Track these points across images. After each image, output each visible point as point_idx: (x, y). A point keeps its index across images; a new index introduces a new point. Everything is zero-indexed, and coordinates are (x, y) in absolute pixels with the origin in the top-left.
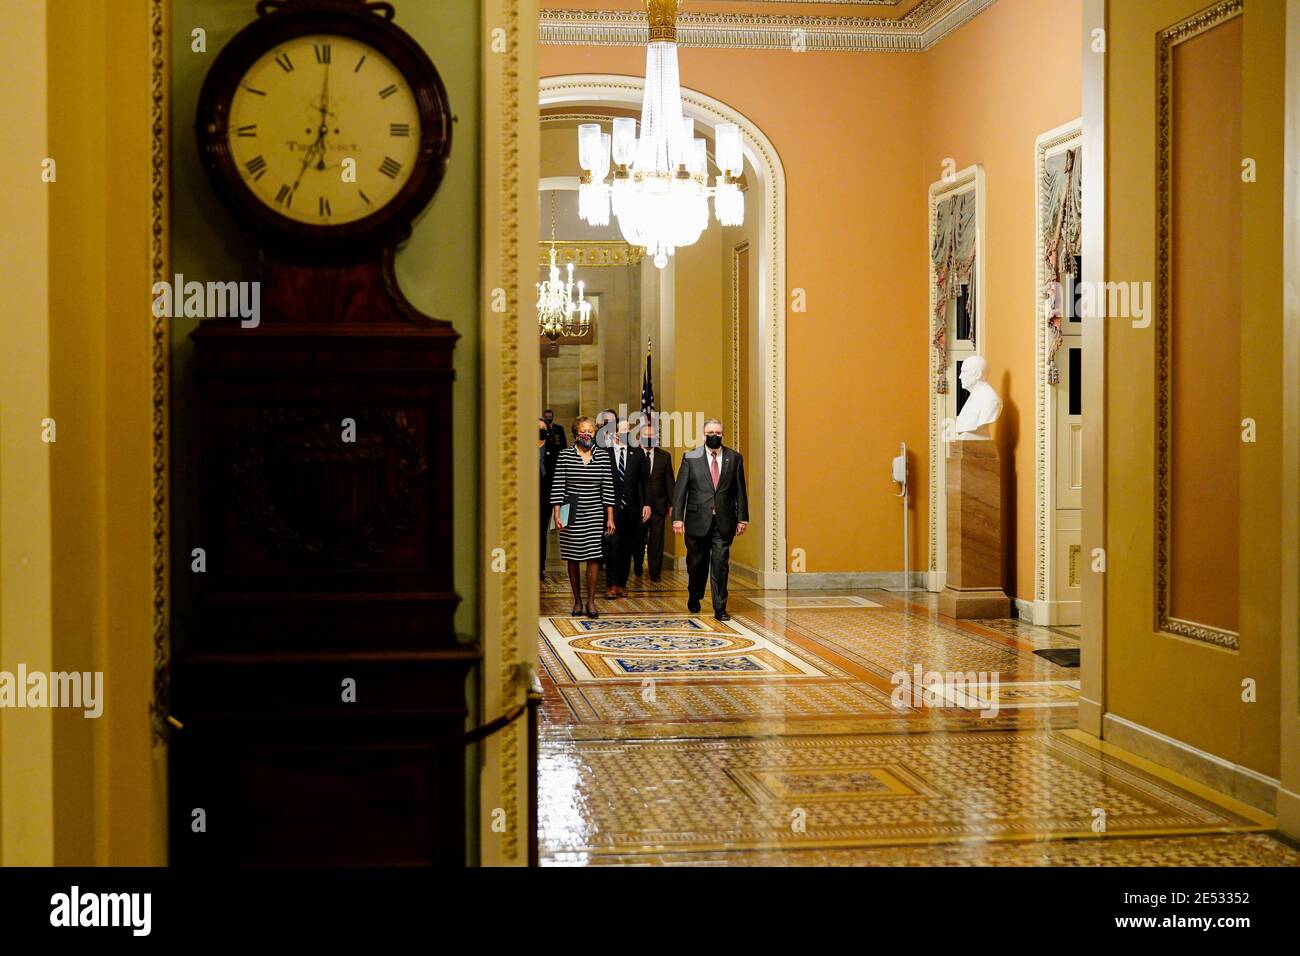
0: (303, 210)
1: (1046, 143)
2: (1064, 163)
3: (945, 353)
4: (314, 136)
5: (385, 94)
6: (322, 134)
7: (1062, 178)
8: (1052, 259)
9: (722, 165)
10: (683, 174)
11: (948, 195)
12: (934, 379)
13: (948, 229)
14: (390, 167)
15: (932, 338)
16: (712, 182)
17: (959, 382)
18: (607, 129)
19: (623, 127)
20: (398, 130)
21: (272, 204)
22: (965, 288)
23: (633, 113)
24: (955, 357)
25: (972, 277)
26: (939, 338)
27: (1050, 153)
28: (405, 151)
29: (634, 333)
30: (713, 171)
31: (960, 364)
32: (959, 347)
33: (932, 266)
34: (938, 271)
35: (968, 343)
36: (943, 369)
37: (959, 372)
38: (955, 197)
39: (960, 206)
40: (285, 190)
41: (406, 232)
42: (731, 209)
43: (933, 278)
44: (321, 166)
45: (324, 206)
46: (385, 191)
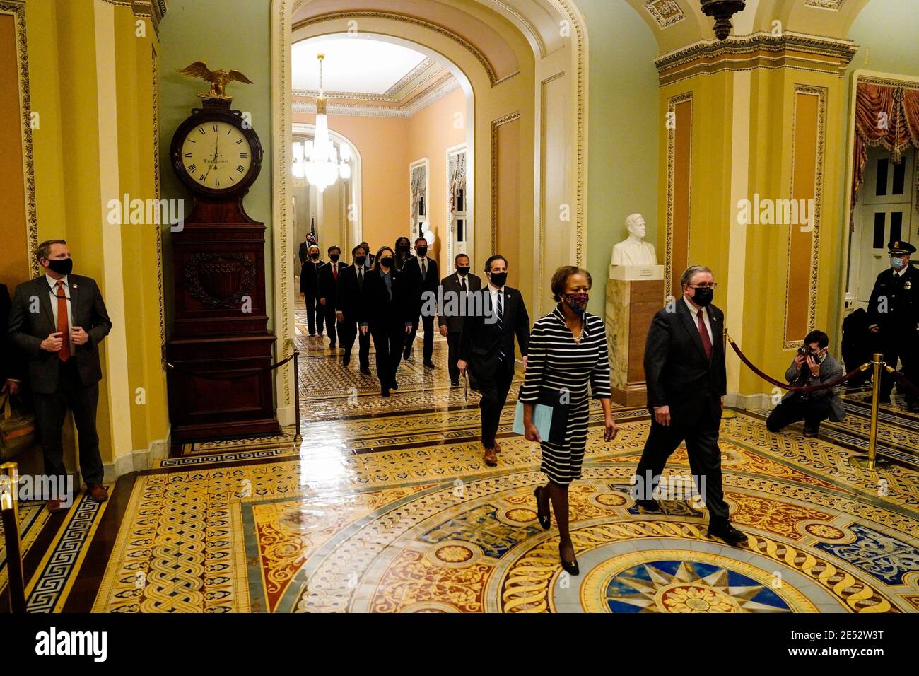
0: (210, 183)
1: (451, 152)
2: (456, 158)
3: (416, 220)
4: (213, 157)
5: (238, 143)
6: (216, 157)
7: (455, 164)
8: (452, 190)
9: (342, 157)
10: (329, 160)
11: (417, 167)
12: (412, 229)
13: (417, 178)
14: (240, 169)
15: (411, 215)
16: (339, 163)
17: (421, 231)
18: (303, 144)
19: (308, 143)
20: (243, 155)
21: (198, 181)
22: (422, 198)
23: (311, 137)
24: (419, 221)
25: (425, 195)
26: (413, 214)
27: (451, 155)
28: (246, 163)
29: (307, 210)
30: (339, 159)
31: (421, 224)
32: (420, 218)
33: (411, 191)
34: (413, 192)
35: (424, 216)
36: (415, 225)
37: (420, 227)
38: (419, 168)
39: (420, 171)
40: (203, 176)
41: (248, 191)
42: (346, 173)
43: (411, 195)
44: (216, 168)
45: (217, 182)
46: (239, 177)
